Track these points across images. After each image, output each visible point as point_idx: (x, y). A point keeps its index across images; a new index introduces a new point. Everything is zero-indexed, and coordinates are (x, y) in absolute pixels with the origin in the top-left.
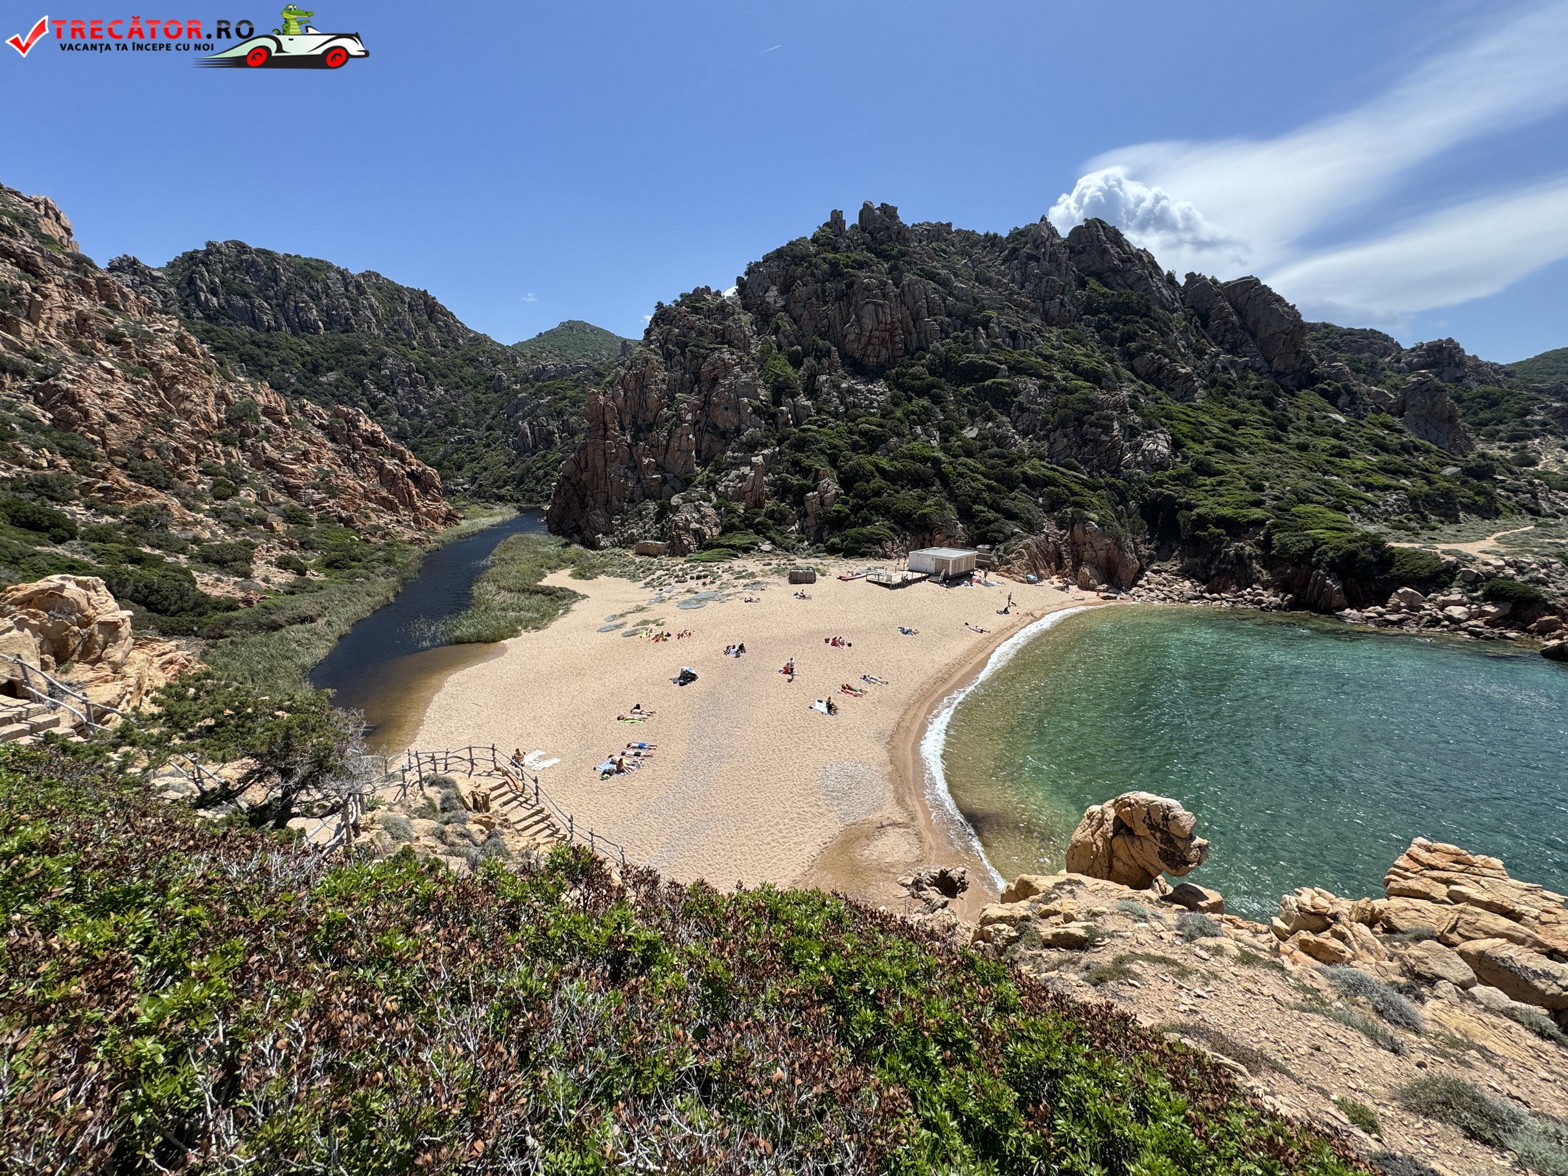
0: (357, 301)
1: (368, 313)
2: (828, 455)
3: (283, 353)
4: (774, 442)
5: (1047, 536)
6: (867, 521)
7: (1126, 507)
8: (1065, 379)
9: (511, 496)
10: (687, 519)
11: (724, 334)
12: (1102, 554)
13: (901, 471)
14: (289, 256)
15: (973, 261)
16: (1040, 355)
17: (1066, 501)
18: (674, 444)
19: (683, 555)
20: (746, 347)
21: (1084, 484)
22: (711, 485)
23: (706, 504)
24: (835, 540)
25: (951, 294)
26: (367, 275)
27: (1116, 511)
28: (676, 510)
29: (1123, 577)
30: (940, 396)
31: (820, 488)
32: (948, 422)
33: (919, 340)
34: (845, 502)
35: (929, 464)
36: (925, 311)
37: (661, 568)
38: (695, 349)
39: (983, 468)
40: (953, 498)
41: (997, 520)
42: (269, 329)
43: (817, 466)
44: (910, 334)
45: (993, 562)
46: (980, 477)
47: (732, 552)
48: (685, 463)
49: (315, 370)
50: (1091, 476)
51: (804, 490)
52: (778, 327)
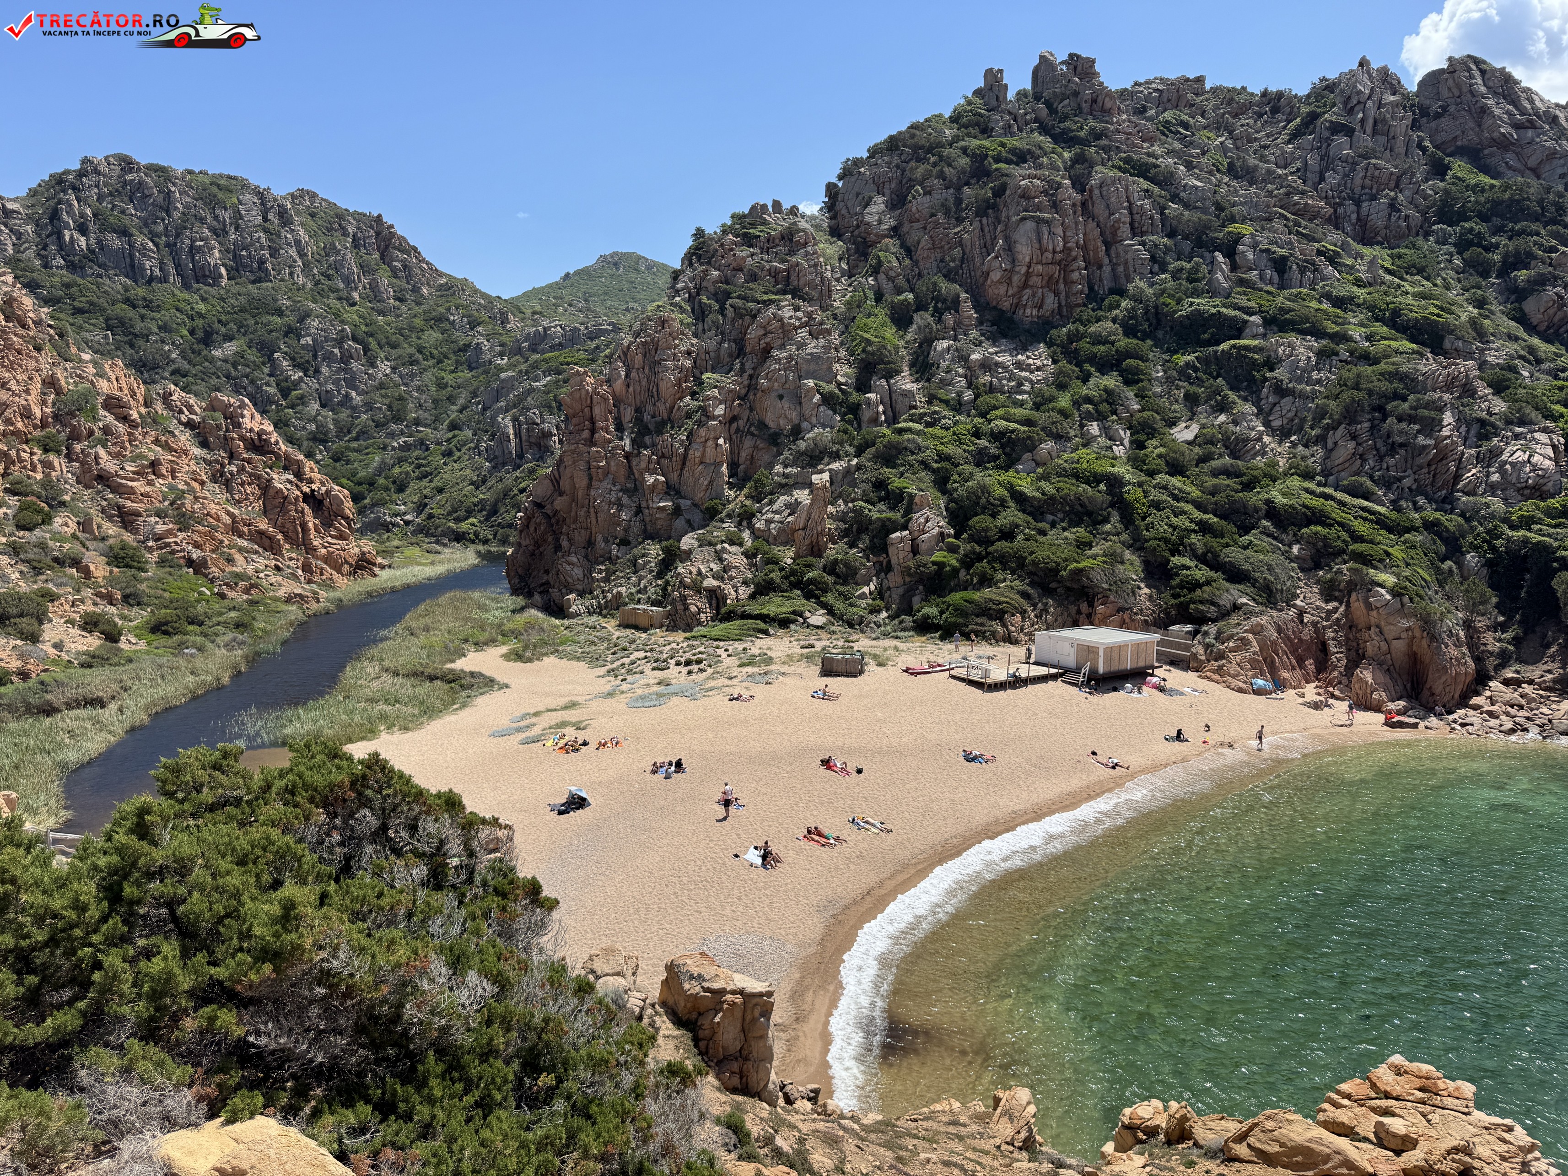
0: (278, 235)
1: (293, 252)
2: (934, 471)
3: (165, 316)
4: (851, 450)
5: (1301, 613)
6: (986, 581)
7: (1460, 564)
8: (1369, 338)
9: (476, 534)
10: (699, 573)
11: (788, 277)
12: (1399, 646)
13: (1052, 498)
14: (190, 172)
15: (1235, 139)
16: (1328, 296)
17: (1344, 552)
18: (695, 453)
19: (688, 628)
20: (823, 297)
21: (1381, 522)
22: (746, 518)
23: (734, 549)
24: (931, 610)
25: (1175, 198)
26: (297, 196)
27: (1438, 571)
28: (687, 555)
29: (1438, 688)
30: (1137, 371)
31: (913, 525)
32: (1146, 414)
33: (1115, 276)
34: (952, 549)
35: (1102, 487)
36: (1125, 230)
37: (644, 647)
38: (739, 302)
39: (1196, 493)
40: (1137, 544)
41: (1208, 583)
42: (151, 280)
43: (912, 490)
44: (1100, 267)
45: (1194, 655)
46: (1188, 507)
47: (762, 625)
48: (711, 483)
49: (207, 339)
50: (1399, 510)
51: (888, 527)
52: (880, 263)
